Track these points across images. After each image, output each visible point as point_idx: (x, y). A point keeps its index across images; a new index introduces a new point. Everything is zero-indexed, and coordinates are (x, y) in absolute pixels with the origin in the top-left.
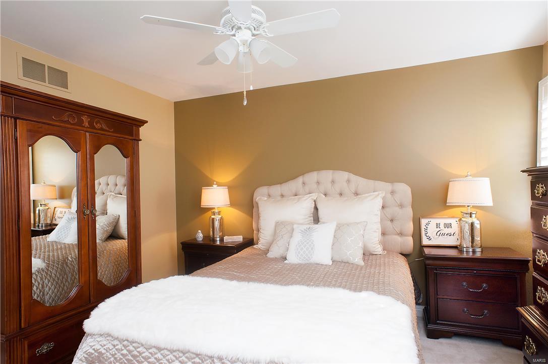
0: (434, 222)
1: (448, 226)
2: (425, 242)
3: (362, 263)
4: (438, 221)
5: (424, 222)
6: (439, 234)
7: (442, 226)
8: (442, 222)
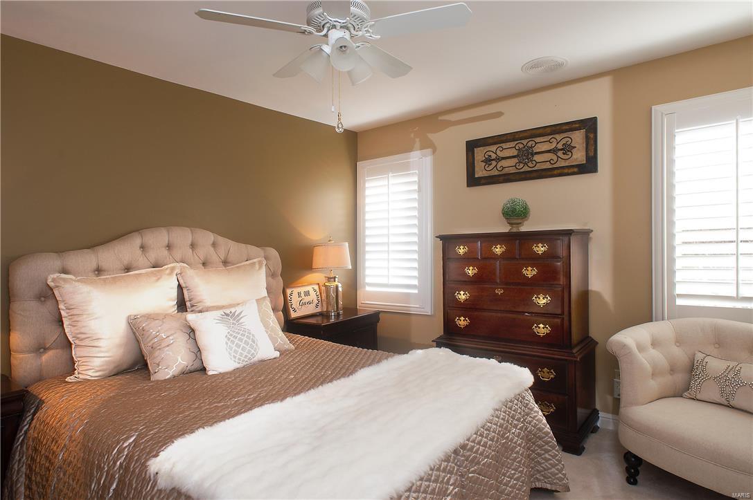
0: (296, 291)
1: (307, 294)
2: (293, 315)
3: (293, 347)
4: (299, 290)
5: (289, 291)
6: (302, 304)
7: (302, 295)
8: (302, 290)
